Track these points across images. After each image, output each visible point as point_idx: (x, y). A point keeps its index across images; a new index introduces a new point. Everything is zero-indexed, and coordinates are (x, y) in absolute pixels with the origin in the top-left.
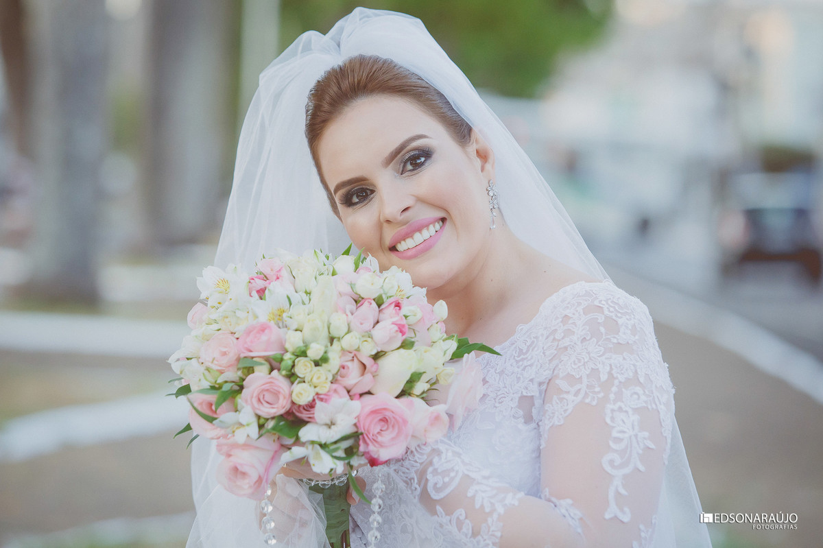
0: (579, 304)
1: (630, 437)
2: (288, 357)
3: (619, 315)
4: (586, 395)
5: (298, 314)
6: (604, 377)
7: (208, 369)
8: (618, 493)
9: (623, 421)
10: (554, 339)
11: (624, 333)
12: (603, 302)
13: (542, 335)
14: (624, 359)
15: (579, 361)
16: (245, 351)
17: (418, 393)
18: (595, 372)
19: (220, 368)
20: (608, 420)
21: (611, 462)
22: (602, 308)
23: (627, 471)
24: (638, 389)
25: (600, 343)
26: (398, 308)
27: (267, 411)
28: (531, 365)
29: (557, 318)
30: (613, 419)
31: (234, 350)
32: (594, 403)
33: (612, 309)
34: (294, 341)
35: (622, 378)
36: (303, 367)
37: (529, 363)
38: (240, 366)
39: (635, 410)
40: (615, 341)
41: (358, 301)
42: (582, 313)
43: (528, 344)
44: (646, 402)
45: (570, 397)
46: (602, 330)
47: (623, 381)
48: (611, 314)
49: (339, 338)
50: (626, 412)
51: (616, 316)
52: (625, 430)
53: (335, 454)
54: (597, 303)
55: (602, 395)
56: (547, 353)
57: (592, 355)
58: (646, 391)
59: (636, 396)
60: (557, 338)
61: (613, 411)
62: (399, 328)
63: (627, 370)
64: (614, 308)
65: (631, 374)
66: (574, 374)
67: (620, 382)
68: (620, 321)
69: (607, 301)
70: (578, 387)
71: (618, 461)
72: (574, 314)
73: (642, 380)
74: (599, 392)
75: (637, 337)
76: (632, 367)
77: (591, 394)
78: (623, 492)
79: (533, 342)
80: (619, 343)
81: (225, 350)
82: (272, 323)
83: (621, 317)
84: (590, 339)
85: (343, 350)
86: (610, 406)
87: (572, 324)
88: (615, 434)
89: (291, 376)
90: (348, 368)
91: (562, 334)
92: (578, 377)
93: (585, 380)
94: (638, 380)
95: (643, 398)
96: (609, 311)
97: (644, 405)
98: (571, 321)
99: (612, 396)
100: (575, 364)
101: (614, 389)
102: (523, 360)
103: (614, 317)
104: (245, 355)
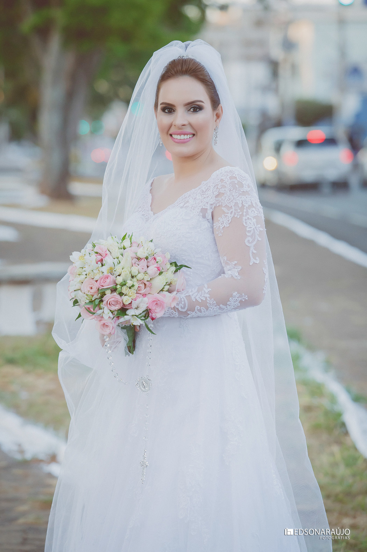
0: (227, 175)
1: (254, 229)
2: (118, 287)
3: (243, 180)
4: (235, 214)
5: (118, 269)
6: (240, 206)
7: (87, 295)
8: (253, 253)
9: (250, 223)
10: (217, 188)
11: (245, 187)
12: (237, 175)
13: (212, 186)
14: (247, 198)
15: (230, 199)
16: (101, 287)
17: (166, 290)
18: (236, 204)
19: (91, 294)
20: (244, 224)
21: (249, 241)
22: (236, 177)
23: (255, 243)
24: (254, 209)
25: (237, 191)
26: (155, 260)
27: (113, 308)
28: (208, 197)
29: (218, 179)
30: (246, 223)
31: (96, 286)
32: (238, 217)
33: (240, 178)
34: (119, 280)
35: (247, 205)
36: (124, 290)
37: (206, 196)
38: (99, 292)
39: (254, 217)
40: (242, 190)
41: (139, 259)
42: (229, 179)
43: (206, 189)
44: (257, 214)
45: (229, 215)
46: (237, 186)
47: (247, 206)
48: (240, 180)
49: (136, 276)
50: (251, 219)
51: (242, 181)
52: (252, 226)
53: (141, 318)
54: (234, 175)
55: (241, 213)
56: (214, 193)
57: (234, 197)
58: (257, 209)
59: (253, 212)
60: (219, 188)
61: (246, 219)
62: (158, 268)
63: (248, 202)
64: (241, 177)
65: (250, 203)
66: (229, 205)
67: (246, 207)
68: (243, 183)
69: (238, 175)
70: (231, 210)
71: (251, 240)
72: (226, 179)
73: (254, 205)
74: (239, 212)
75: (250, 189)
76: (250, 201)
77: (237, 213)
78: (255, 252)
79: (208, 188)
80: (243, 191)
81: (91, 286)
82: (110, 274)
83: (243, 181)
84: (233, 190)
85: (137, 280)
86: (244, 218)
87: (225, 183)
88: (248, 229)
89: (121, 294)
90: (141, 287)
91: (221, 187)
92: (230, 206)
93: (233, 207)
94: (253, 205)
95: (256, 212)
96: (239, 178)
97: (257, 215)
98: (224, 182)
99: (244, 213)
100: (228, 201)
101: (245, 210)
102: (204, 194)
103: (241, 181)
104: (102, 288)
